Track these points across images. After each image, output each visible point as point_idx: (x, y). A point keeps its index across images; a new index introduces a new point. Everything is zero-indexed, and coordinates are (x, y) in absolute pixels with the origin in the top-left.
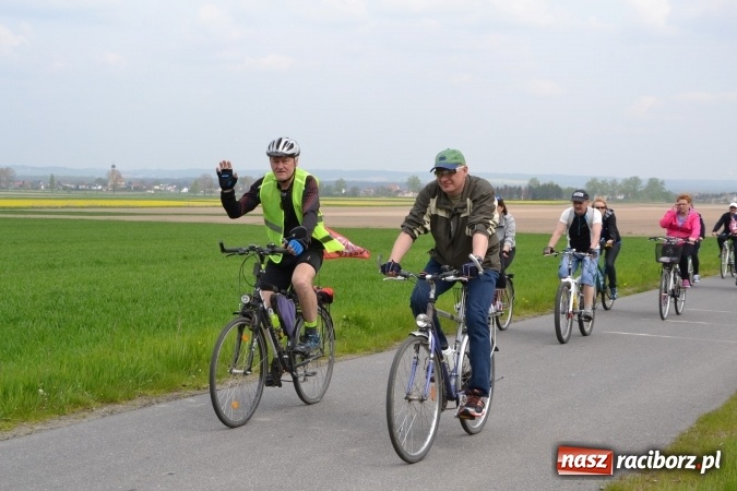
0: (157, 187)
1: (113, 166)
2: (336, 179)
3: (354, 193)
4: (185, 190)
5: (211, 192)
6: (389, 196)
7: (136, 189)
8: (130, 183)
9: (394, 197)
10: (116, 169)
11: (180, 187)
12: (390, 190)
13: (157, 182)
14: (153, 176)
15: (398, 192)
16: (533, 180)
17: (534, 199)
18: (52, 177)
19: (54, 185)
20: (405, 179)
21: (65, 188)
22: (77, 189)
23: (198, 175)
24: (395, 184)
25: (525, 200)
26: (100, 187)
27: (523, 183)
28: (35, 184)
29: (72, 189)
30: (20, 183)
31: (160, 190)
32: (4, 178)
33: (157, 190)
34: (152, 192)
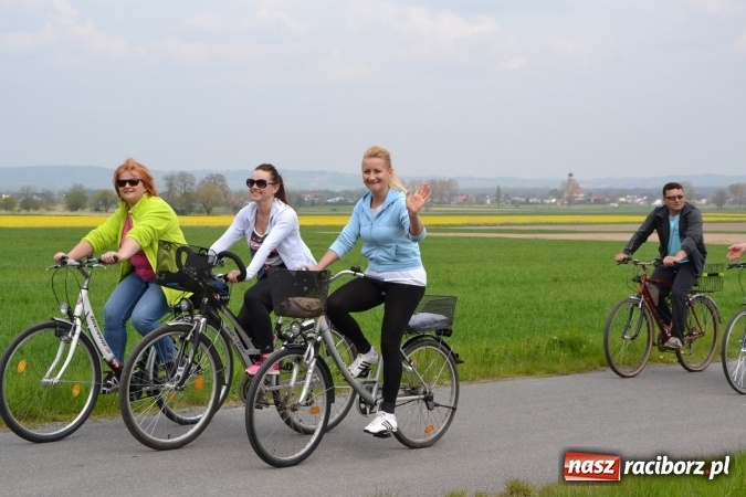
0: (622, 199)
1: (571, 175)
4: (658, 202)
7: (597, 202)
8: (590, 195)
10: (573, 178)
13: (623, 193)
14: (621, 186)
18: (499, 189)
19: (502, 198)
21: (513, 202)
22: (527, 202)
26: (554, 200)
28: (480, 199)
29: (521, 203)
30: (464, 197)
31: (627, 203)
32: (447, 192)
33: (622, 203)
34: (616, 205)
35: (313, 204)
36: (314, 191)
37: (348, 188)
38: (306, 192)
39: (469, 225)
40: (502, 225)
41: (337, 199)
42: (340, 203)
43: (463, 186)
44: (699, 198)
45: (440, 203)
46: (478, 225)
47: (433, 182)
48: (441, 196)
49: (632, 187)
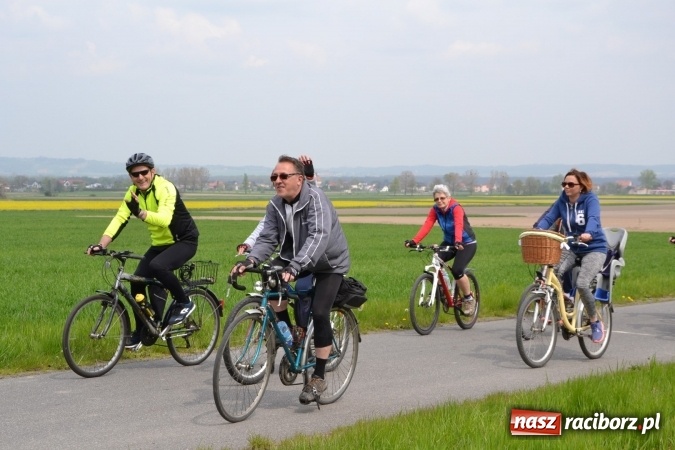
0: (355, 187)
2: (552, 175)
4: (385, 189)
5: (412, 191)
6: (618, 193)
7: (333, 188)
8: (327, 182)
9: (624, 194)
11: (379, 186)
12: (619, 187)
13: (356, 181)
14: (353, 174)
15: (629, 188)
18: (246, 178)
19: (249, 185)
20: (638, 174)
21: (259, 189)
23: (398, 173)
24: (628, 179)
28: (229, 185)
29: (267, 190)
30: (215, 184)
31: (358, 190)
32: (198, 179)
33: (355, 189)
34: (349, 191)
35: (72, 190)
36: (73, 178)
37: (106, 175)
38: (66, 179)
39: (219, 209)
40: (249, 209)
41: (95, 185)
42: (98, 189)
43: (213, 173)
44: (419, 186)
45: (193, 190)
46: (228, 209)
47: (186, 170)
48: (194, 183)
49: (363, 175)
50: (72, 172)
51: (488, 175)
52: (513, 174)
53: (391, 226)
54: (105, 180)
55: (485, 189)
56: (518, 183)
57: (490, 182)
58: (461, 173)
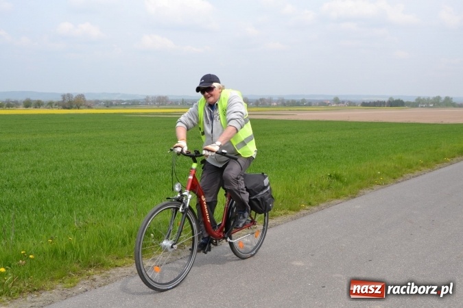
2: (301, 98)
3: (310, 104)
6: (325, 106)
12: (325, 103)
15: (329, 104)
16: (391, 98)
17: (391, 106)
19: (184, 103)
20: (332, 98)
24: (328, 100)
25: (387, 106)
27: (386, 100)
28: (176, 103)
30: (171, 102)
35: (116, 105)
36: (117, 100)
38: (114, 101)
42: (126, 105)
43: (170, 98)
45: (162, 105)
47: (160, 97)
48: (163, 102)
50: (115, 98)
51: (277, 99)
52: (287, 98)
53: (262, 120)
54: (128, 101)
55: (275, 104)
56: (288, 101)
57: (277, 102)
58: (266, 98)
